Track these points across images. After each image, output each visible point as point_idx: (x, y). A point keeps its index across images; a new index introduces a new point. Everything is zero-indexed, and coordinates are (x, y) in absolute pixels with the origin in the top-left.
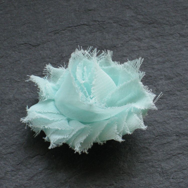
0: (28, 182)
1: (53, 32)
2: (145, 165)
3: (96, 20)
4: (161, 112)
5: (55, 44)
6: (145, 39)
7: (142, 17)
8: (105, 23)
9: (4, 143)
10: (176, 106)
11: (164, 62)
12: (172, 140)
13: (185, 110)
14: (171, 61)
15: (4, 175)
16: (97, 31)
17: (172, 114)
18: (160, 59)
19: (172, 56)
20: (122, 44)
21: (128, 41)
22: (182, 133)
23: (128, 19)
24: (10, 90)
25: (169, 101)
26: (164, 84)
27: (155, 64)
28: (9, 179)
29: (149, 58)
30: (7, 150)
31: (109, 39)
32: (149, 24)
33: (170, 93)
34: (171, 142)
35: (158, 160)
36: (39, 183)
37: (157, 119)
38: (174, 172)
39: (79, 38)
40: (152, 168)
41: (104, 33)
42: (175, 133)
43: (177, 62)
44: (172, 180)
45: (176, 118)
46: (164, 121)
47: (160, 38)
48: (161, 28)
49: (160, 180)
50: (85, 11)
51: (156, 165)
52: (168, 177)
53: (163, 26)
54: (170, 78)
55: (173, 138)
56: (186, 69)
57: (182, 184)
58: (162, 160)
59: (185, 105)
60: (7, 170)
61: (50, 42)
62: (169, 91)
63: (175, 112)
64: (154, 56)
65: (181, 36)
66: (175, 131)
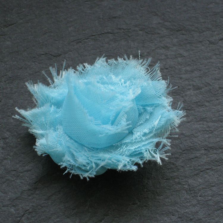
0: (45, 201)
1: (76, 41)
2: (171, 181)
3: (121, 27)
4: (189, 124)
5: (77, 54)
6: (172, 47)
7: (169, 24)
8: (130, 30)
9: (20, 160)
10: (205, 118)
11: (192, 71)
12: (199, 154)
13: (215, 122)
14: (199, 70)
15: (20, 195)
16: (121, 40)
17: (200, 127)
18: (188, 68)
19: (201, 64)
20: (148, 53)
21: (154, 50)
22: (211, 147)
23: (155, 26)
24: (28, 103)
25: (197, 113)
26: (192, 94)
27: (183, 73)
28: (25, 199)
29: (176, 67)
30: (23, 168)
31: (134, 48)
32: (177, 31)
33: (199, 104)
34: (199, 157)
35: (184, 176)
36: (57, 203)
37: (184, 132)
38: (202, 189)
39: (103, 47)
40: (178, 185)
41: (130, 42)
42: (203, 147)
43: (206, 71)
44: (199, 198)
45: (204, 131)
46: (192, 135)
47: (188, 45)
48: (190, 35)
49: (187, 198)
50: (110, 18)
51: (182, 182)
52: (196, 194)
53: (191, 33)
54: (199, 88)
55: (202, 153)
56: (216, 78)
57: (210, 202)
58: (189, 176)
59: (214, 116)
60: (24, 189)
61: (71, 52)
62: (197, 102)
63: (203, 124)
64: (181, 65)
65: (211, 43)
66: (204, 145)
